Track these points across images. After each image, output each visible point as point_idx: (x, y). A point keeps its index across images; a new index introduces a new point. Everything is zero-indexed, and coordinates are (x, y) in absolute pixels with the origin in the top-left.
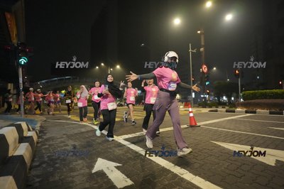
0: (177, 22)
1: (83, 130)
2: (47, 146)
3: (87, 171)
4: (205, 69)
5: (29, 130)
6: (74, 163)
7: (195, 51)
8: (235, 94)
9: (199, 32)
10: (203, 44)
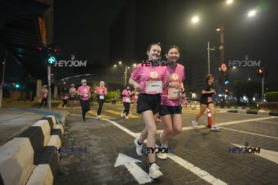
0: (195, 20)
1: (103, 125)
2: (72, 139)
3: (110, 164)
4: (224, 68)
5: (57, 123)
6: (98, 157)
7: (213, 49)
8: (256, 94)
9: (218, 30)
10: (222, 41)
